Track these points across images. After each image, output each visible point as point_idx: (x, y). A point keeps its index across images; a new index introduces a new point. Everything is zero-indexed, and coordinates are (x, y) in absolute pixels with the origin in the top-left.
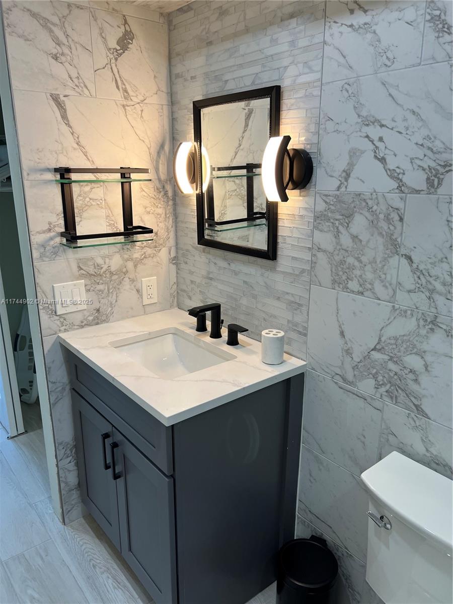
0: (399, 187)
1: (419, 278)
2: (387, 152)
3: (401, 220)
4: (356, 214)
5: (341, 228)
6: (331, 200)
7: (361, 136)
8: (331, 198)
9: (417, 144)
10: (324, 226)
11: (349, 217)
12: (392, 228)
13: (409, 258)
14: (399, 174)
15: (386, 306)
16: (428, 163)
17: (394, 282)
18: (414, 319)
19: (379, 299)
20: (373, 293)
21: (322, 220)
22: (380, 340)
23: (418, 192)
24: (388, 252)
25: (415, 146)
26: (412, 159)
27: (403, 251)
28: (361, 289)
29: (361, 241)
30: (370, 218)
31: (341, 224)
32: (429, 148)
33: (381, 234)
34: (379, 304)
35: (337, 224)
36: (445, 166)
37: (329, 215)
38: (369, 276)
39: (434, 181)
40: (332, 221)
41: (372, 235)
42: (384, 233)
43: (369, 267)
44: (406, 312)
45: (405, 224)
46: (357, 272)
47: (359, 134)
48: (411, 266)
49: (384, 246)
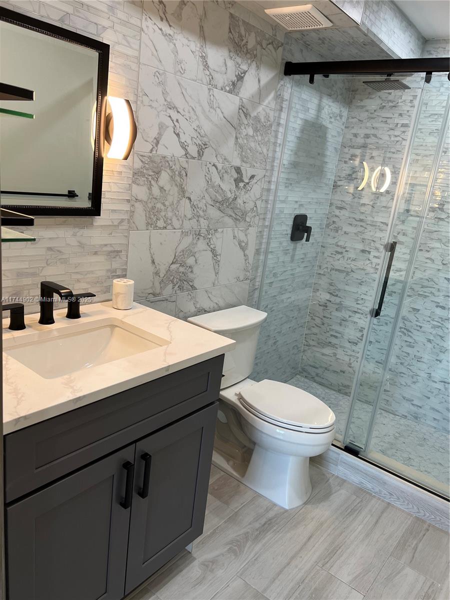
0: (186, 154)
1: (194, 210)
2: (181, 130)
3: (186, 175)
4: (163, 171)
5: (153, 182)
6: (146, 159)
7: (166, 115)
8: (146, 158)
9: (194, 129)
10: (141, 181)
11: (158, 173)
12: (182, 181)
13: (190, 199)
14: (186, 146)
15: (179, 232)
16: (198, 142)
17: (183, 215)
18: (191, 236)
19: (175, 229)
20: (172, 225)
21: (139, 176)
22: (175, 256)
23: (194, 158)
24: (180, 196)
25: (193, 130)
26: (192, 137)
27: (187, 195)
28: (165, 225)
29: (165, 191)
30: (171, 174)
31: (153, 179)
32: (199, 133)
33: (176, 185)
34: (175, 232)
35: (150, 179)
36: (205, 145)
37: (145, 171)
38: (170, 214)
39: (200, 154)
40: (146, 176)
41: (172, 186)
42: (178, 184)
43: (169, 209)
44: (188, 232)
45: (188, 179)
46: (163, 214)
47: (165, 113)
48: (190, 203)
49: (178, 193)
